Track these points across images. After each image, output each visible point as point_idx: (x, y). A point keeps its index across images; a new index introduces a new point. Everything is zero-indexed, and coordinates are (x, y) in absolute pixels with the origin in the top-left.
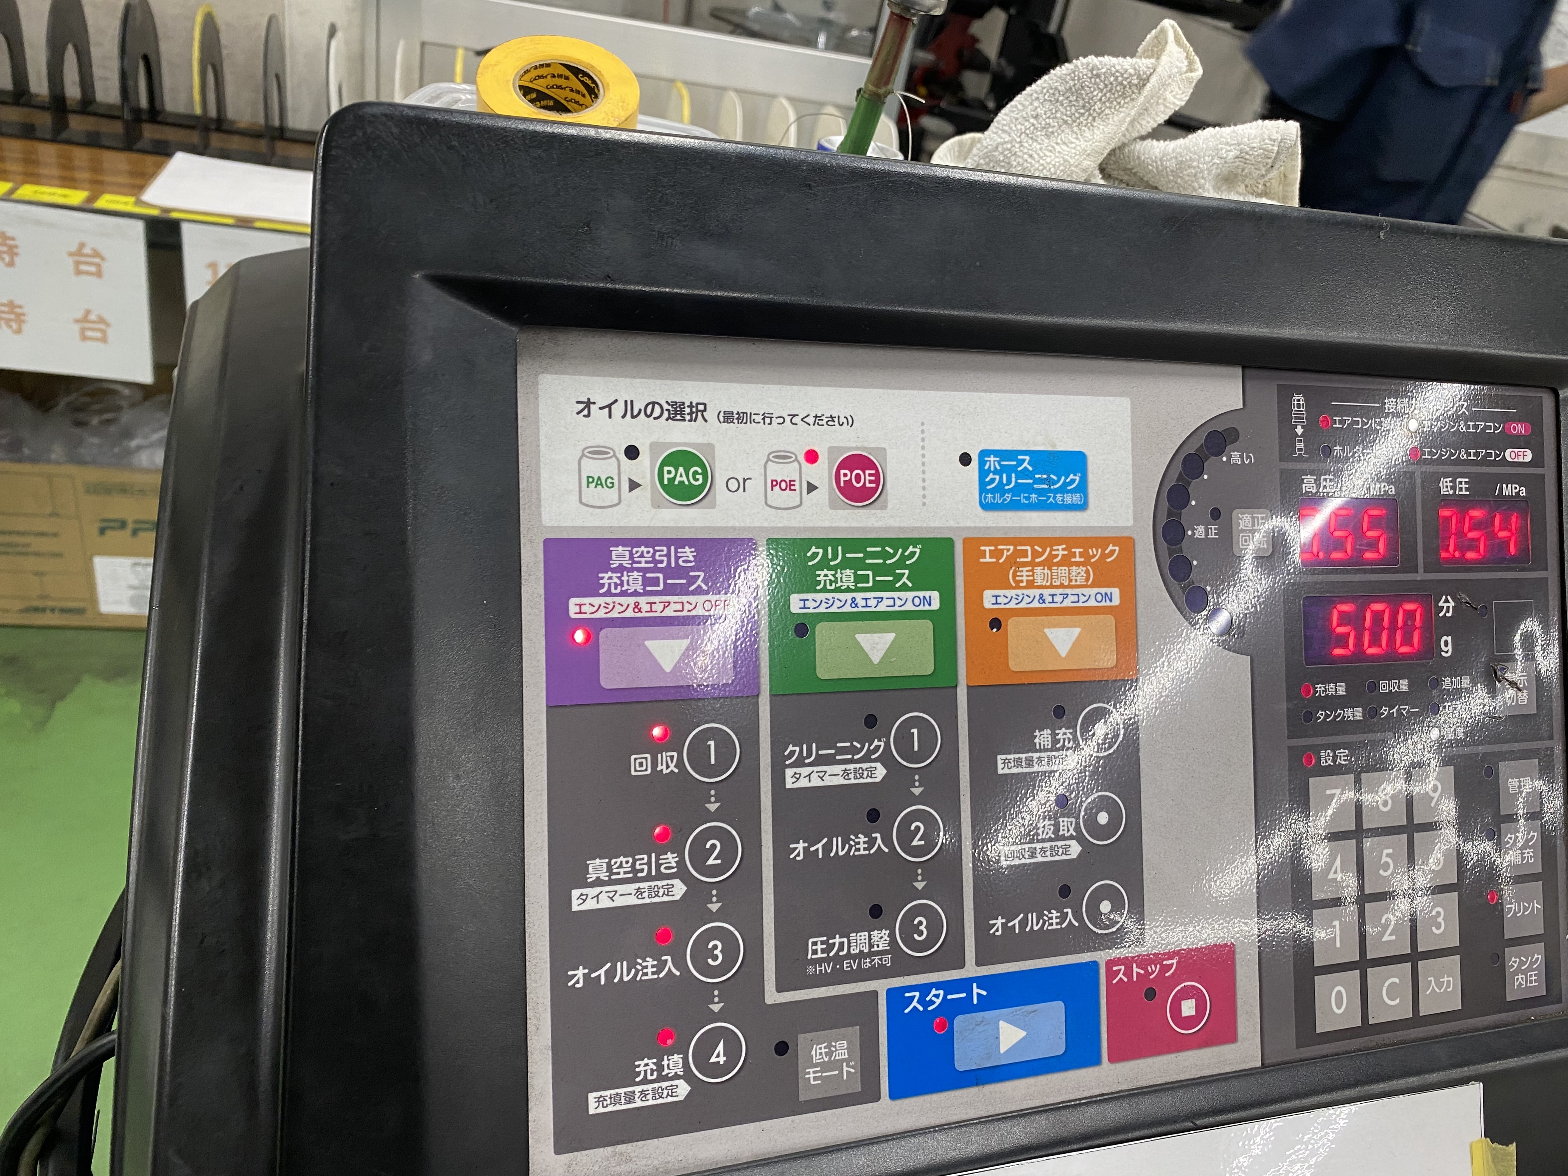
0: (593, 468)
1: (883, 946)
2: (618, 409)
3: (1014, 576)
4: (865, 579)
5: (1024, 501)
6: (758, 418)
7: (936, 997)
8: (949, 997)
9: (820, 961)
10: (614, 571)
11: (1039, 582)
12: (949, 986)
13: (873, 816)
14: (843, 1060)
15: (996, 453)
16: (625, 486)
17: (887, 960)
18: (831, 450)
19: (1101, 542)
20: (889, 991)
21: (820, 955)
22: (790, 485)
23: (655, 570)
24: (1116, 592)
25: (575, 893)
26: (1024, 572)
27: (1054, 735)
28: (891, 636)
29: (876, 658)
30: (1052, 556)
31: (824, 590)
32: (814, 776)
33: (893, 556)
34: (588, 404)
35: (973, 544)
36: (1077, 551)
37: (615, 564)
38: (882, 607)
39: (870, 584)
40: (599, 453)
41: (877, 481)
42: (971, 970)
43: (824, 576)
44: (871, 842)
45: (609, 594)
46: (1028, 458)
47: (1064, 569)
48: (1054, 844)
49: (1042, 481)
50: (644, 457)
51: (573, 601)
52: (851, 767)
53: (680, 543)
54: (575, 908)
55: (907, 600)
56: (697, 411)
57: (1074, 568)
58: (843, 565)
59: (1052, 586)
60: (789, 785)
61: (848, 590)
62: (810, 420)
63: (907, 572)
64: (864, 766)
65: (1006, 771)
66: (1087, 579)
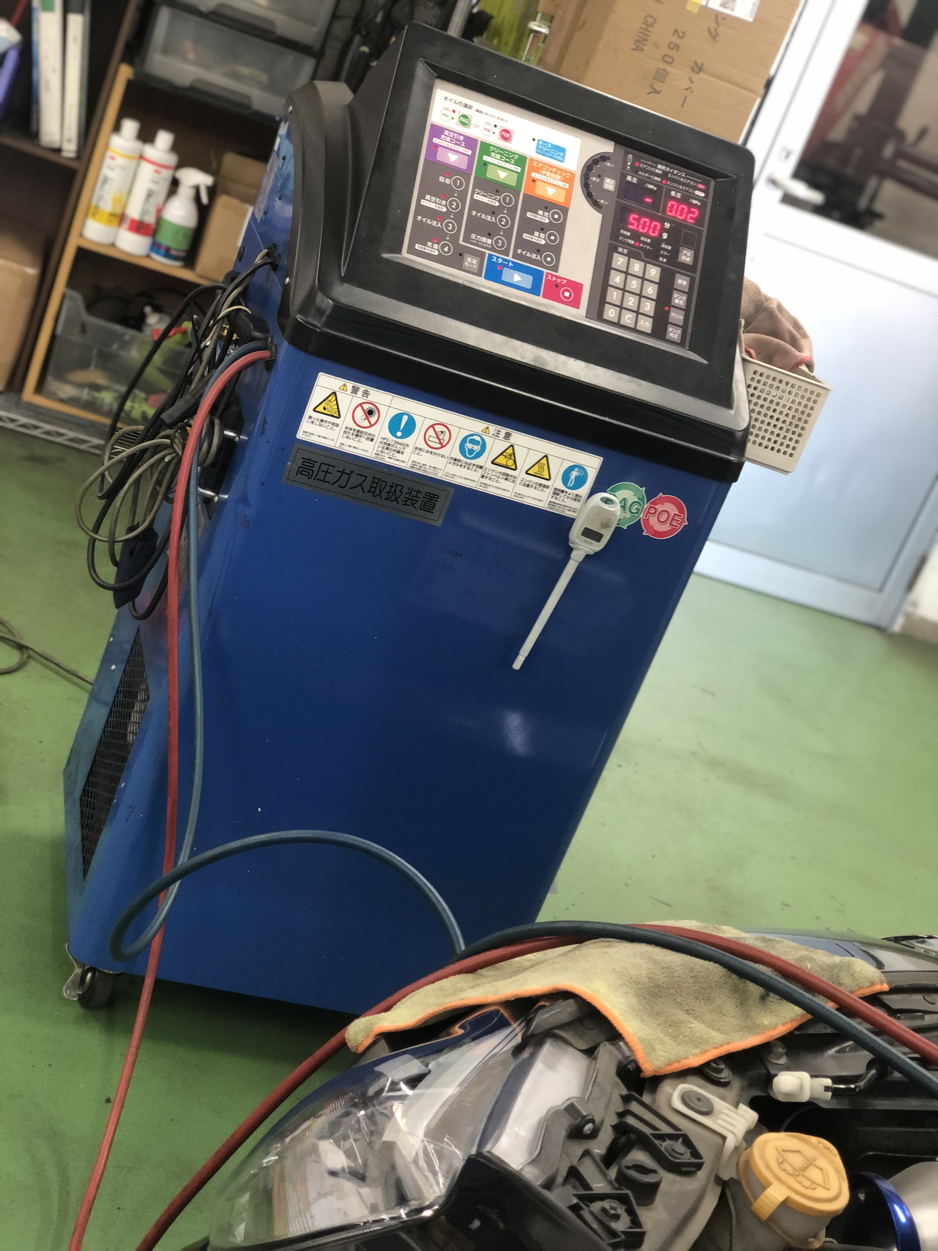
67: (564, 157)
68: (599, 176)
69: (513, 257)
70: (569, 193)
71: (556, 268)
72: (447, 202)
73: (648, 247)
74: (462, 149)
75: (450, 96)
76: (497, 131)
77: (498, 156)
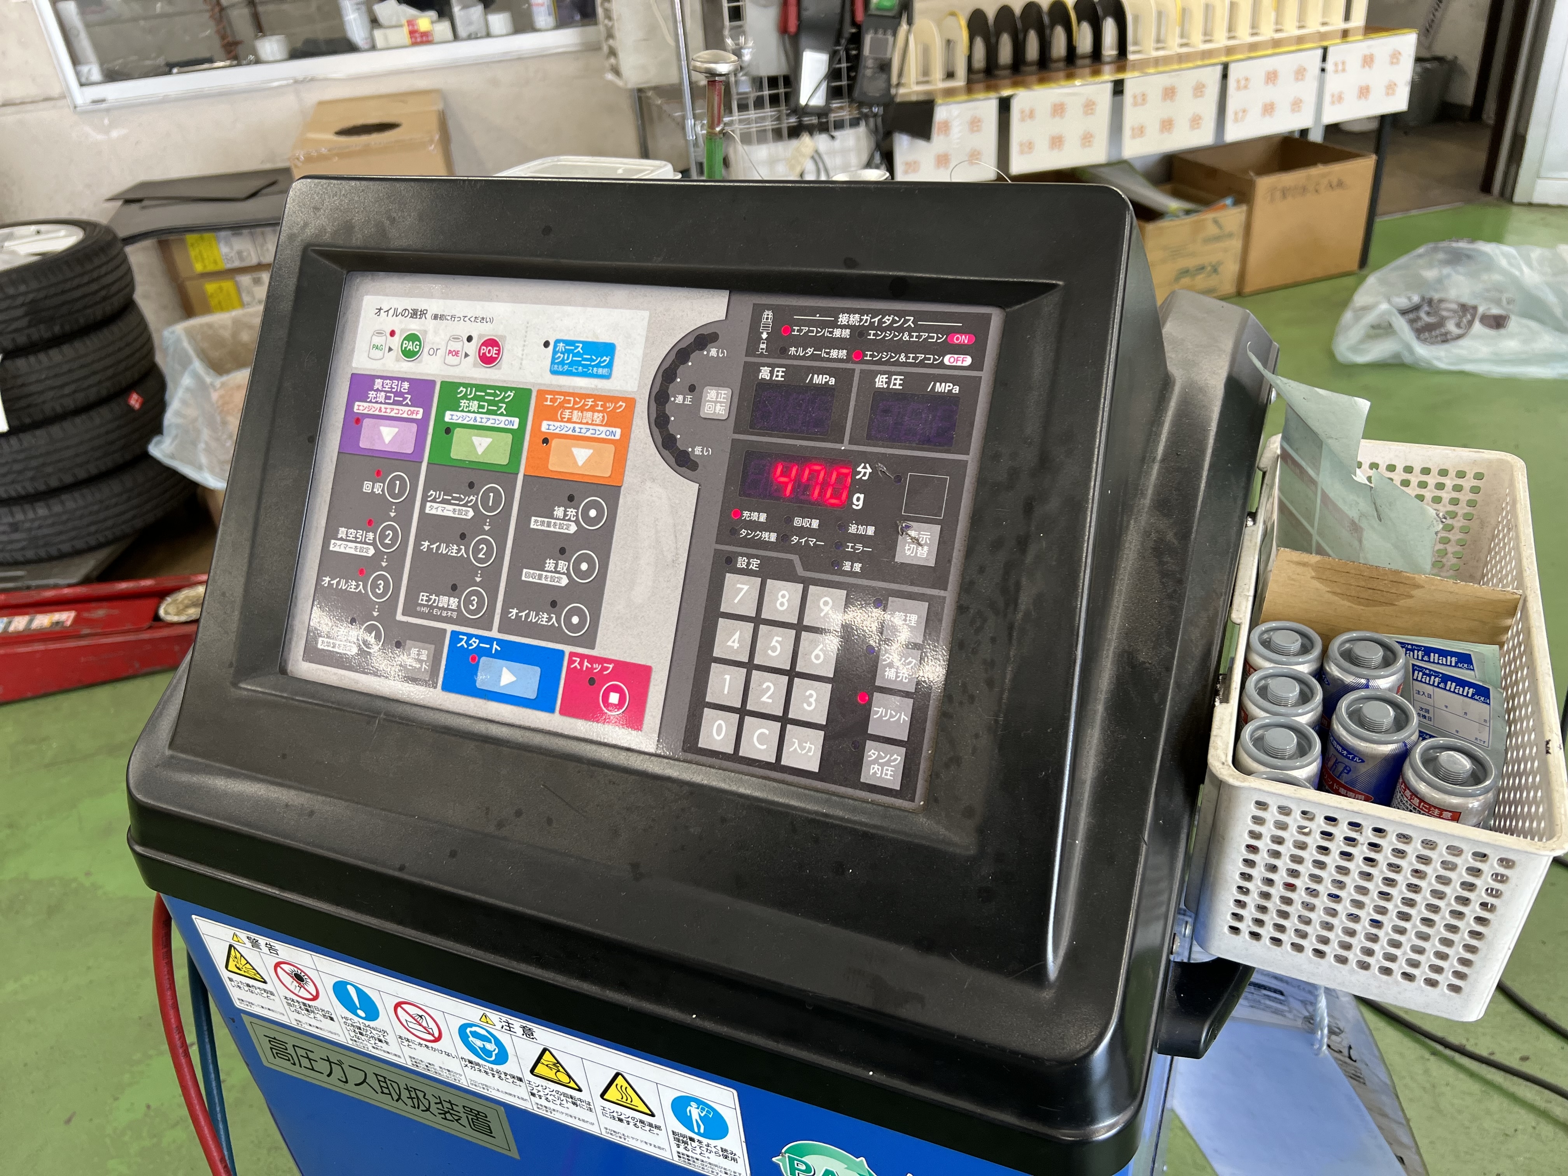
0: (377, 340)
1: (454, 607)
2: (391, 312)
3: (561, 414)
4: (483, 407)
5: (574, 370)
6: (449, 318)
7: (475, 643)
8: (481, 645)
9: (424, 605)
10: (375, 391)
11: (574, 419)
12: (482, 639)
13: (463, 536)
14: (423, 661)
15: (564, 341)
16: (387, 349)
17: (455, 615)
18: (480, 336)
19: (614, 399)
20: (453, 632)
21: (424, 602)
22: (457, 353)
23: (391, 392)
24: (618, 431)
25: (333, 541)
26: (567, 412)
27: (565, 511)
28: (489, 440)
29: (480, 451)
30: (585, 405)
31: (462, 411)
32: (440, 509)
33: (499, 396)
34: (380, 309)
35: (542, 393)
36: (600, 403)
37: (375, 387)
38: (489, 424)
39: (485, 410)
40: (379, 333)
41: (498, 354)
42: (494, 633)
43: (463, 403)
44: (459, 550)
45: (371, 402)
46: (581, 345)
47: (589, 414)
48: (553, 574)
49: (586, 360)
50: (397, 336)
51: (357, 403)
52: (457, 508)
53: (403, 380)
54: (331, 549)
55: (502, 421)
56: (423, 313)
57: (596, 414)
58: (473, 399)
59: (581, 423)
60: (427, 511)
61: (474, 412)
62: (472, 319)
63: (504, 406)
64: (464, 508)
65: (535, 527)
66: (602, 421)
67: (610, 366)
68: (692, 389)
69: (499, 631)
70: (621, 448)
71: (590, 640)
72: (375, 535)
73: (812, 542)
74: (404, 411)
75: (387, 302)
76: (472, 348)
77: (474, 405)
